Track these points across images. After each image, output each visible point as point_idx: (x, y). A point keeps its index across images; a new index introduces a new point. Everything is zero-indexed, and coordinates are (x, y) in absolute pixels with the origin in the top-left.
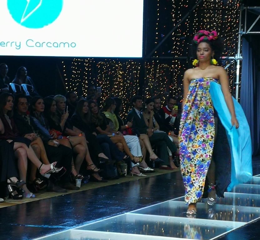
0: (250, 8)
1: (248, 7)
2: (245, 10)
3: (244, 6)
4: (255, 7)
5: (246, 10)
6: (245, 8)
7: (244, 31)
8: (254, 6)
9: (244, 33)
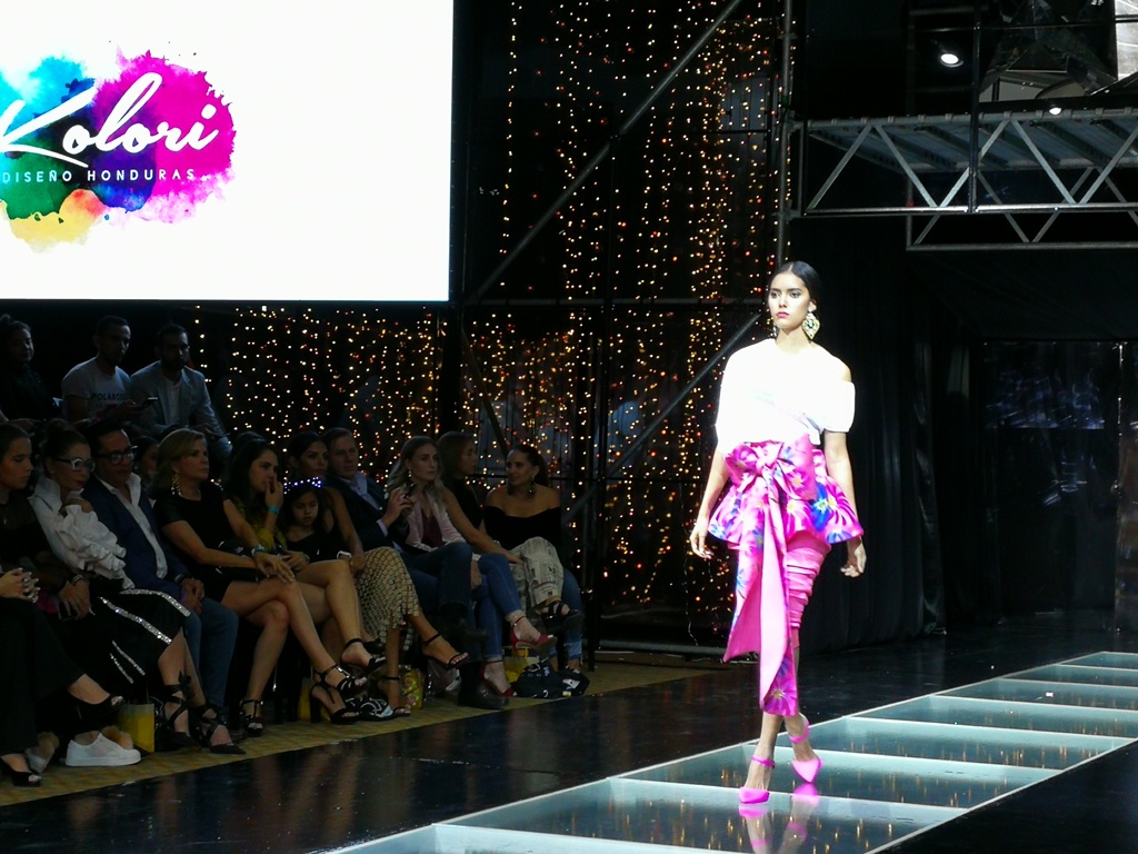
0: (814, 125)
1: (809, 124)
2: (798, 131)
3: (797, 119)
4: (834, 122)
5: (802, 132)
6: (798, 126)
7: (794, 207)
8: (829, 118)
9: (796, 214)
